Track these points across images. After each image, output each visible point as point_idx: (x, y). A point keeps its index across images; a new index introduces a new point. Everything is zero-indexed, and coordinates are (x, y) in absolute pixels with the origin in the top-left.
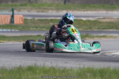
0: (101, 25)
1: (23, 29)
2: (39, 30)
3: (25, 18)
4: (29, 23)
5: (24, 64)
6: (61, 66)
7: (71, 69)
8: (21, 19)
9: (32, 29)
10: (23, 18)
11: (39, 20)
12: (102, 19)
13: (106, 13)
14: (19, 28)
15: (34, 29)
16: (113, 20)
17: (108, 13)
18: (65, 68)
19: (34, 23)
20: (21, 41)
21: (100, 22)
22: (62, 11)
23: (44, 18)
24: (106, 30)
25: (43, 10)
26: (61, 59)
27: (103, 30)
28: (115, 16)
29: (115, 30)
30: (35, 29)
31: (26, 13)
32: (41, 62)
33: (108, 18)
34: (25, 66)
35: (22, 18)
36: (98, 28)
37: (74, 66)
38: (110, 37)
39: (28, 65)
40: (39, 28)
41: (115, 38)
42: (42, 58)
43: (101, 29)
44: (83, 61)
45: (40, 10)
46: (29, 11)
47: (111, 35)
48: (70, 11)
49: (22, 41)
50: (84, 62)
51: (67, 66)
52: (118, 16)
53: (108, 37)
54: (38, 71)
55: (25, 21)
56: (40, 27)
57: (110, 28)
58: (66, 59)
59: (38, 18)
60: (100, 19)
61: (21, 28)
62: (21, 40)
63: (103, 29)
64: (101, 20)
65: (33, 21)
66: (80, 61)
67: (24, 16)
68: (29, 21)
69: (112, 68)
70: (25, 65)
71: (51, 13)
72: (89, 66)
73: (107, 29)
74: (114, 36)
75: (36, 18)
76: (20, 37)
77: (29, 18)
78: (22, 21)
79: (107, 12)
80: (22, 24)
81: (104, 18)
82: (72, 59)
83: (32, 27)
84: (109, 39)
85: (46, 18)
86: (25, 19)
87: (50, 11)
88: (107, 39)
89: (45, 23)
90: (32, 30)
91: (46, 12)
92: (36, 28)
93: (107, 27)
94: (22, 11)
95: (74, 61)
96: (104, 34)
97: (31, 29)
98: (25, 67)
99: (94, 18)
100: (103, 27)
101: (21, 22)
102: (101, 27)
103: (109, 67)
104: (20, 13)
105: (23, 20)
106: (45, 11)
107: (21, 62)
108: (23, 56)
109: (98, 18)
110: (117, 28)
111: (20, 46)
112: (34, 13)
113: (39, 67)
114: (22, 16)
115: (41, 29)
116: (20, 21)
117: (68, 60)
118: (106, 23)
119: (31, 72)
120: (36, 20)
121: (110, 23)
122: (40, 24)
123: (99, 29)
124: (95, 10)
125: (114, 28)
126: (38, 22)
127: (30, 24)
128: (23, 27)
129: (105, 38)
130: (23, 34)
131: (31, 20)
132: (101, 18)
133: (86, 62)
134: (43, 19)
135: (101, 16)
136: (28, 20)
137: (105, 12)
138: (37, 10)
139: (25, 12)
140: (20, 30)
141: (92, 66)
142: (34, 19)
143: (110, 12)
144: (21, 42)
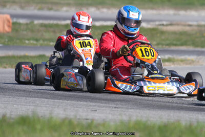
0: (163, 37)
1: (9, 43)
2: (41, 45)
3: (15, 20)
4: (23, 31)
5: (11, 111)
6: (84, 117)
7: (104, 124)
8: (6, 22)
9: (27, 42)
10: (11, 21)
11: (42, 25)
12: (167, 25)
13: (175, 15)
14: (3, 41)
15: (32, 42)
16: (187, 28)
17: (179, 15)
18: (93, 120)
19: (32, 31)
20: (5, 66)
21: (162, 33)
22: (87, 9)
23: (51, 22)
24: (173, 48)
25: (50, 6)
26: (85, 103)
27: (167, 48)
28: (191, 21)
29: (191, 48)
30: (35, 42)
31: (18, 10)
32: (45, 108)
33: (178, 25)
34: (13, 116)
35: (9, 22)
36: (158, 44)
37: (110, 117)
38: (180, 62)
39: (18, 113)
40: (41, 42)
41: (190, 64)
42: (47, 100)
43: (164, 46)
44: (128, 108)
45: (44, 5)
46: (22, 8)
47: (183, 57)
48: (103, 8)
49: (7, 66)
50: (130, 110)
51: (96, 118)
52: (197, 21)
53: (178, 60)
54: (38, 127)
55: (15, 27)
56: (44, 40)
57: (182, 45)
58: (94, 104)
59: (41, 22)
60: (163, 25)
61: (7, 40)
62: (7, 64)
63: (168, 45)
64: (165, 28)
65: (29, 26)
66: (122, 108)
67: (13, 16)
68: (22, 27)
69: (183, 123)
70: (13, 113)
71: (67, 11)
72: (139, 119)
73: (176, 45)
74: (189, 60)
75: (36, 22)
76: (3, 57)
77: (22, 21)
78: (9, 26)
79: (176, 12)
80: (8, 32)
81: (171, 25)
82: (106, 103)
83: (28, 40)
84: (178, 66)
85: (55, 22)
86: (14, 24)
87: (65, 9)
88: (176, 66)
89: (54, 32)
90: (28, 44)
91: (57, 10)
92: (37, 40)
93: (175, 42)
94: (8, 6)
95: (110, 107)
96: (170, 56)
97: (25, 43)
98: (13, 119)
99: (152, 23)
100: (168, 42)
101: (7, 29)
102: (164, 42)
103: (178, 121)
104: (5, 10)
105: (11, 25)
106: (55, 8)
107: (5, 108)
108: (9, 95)
109: (157, 23)
110: (195, 44)
111: (3, 75)
112: (32, 11)
113: (41, 118)
114: (8, 17)
115: (46, 43)
116: (4, 27)
117: (99, 106)
118: (175, 33)
119: (25, 128)
120: (37, 24)
121: (182, 33)
122: (44, 34)
123: (160, 46)
124: (152, 9)
125: (189, 45)
126: (41, 28)
127: (25, 33)
128: (11, 39)
129: (171, 63)
130: (10, 53)
131: (27, 24)
132: (165, 23)
133: (132, 110)
134: (49, 24)
135: (165, 20)
136: (20, 24)
137: (171, 12)
138: (39, 6)
139: (15, 9)
140: (4, 43)
141: (144, 119)
142: (33, 22)
143: (182, 13)
144: (5, 68)
